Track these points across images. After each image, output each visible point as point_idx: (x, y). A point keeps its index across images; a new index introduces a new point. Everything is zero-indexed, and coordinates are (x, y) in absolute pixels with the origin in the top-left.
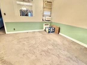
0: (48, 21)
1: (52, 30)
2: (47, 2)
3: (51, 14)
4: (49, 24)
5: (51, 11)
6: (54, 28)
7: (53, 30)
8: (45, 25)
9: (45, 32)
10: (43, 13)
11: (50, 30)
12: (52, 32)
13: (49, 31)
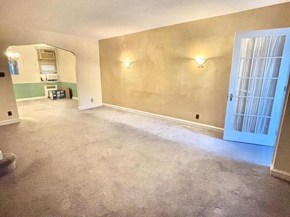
0: (53, 80)
1: (61, 94)
2: (45, 51)
3: (56, 68)
4: (56, 86)
5: (55, 65)
6: (64, 91)
7: (63, 95)
8: (48, 88)
9: (49, 100)
10: (40, 69)
11: (56, 94)
12: (60, 98)
13: (55, 96)
